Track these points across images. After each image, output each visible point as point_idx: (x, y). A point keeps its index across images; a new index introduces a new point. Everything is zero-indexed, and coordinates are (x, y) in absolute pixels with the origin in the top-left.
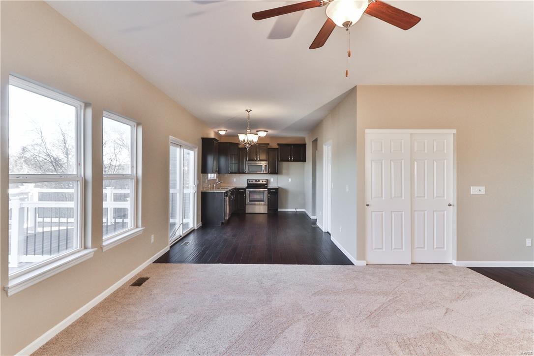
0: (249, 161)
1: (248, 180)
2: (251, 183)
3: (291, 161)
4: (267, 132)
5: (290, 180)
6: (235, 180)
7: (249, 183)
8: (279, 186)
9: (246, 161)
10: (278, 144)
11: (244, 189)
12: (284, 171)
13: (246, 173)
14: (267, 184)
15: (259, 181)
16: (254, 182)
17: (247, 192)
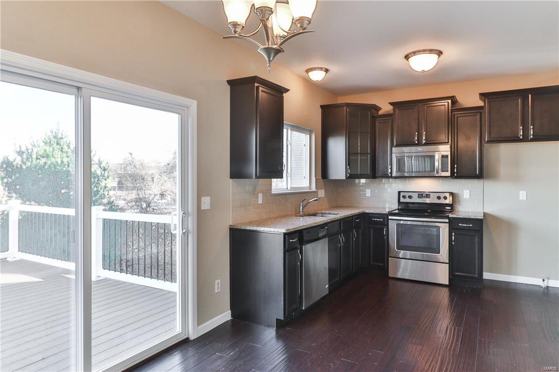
0: (397, 146)
1: (399, 193)
2: (408, 200)
3: (525, 139)
4: (440, 53)
5: (523, 195)
6: (368, 193)
7: (402, 200)
8: (489, 210)
9: (392, 146)
10: (483, 96)
11: (385, 217)
12: (503, 170)
13: (391, 177)
14: (451, 205)
15: (428, 196)
16: (416, 199)
17: (393, 226)
